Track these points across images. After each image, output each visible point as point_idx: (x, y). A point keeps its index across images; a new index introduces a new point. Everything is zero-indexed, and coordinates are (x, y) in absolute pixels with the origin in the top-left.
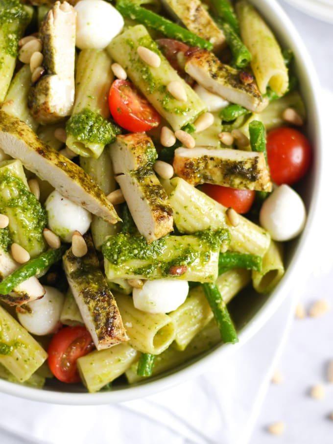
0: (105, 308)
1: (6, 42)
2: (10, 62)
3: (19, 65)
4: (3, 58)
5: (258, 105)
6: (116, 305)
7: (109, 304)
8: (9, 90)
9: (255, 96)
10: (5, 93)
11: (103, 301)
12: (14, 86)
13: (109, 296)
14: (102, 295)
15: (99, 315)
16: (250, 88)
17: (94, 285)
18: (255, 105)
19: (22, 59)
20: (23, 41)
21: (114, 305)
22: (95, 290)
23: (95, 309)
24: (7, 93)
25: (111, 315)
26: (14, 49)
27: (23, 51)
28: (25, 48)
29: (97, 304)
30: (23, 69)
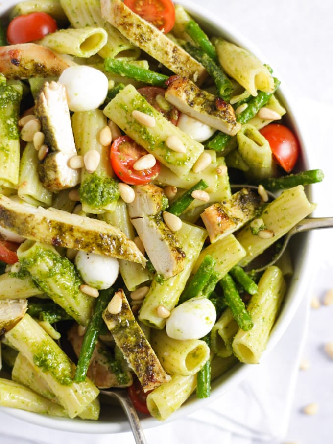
0: (143, 359)
1: (6, 129)
2: (14, 145)
3: (23, 145)
4: (7, 145)
5: (232, 129)
6: (154, 353)
7: (147, 354)
8: (20, 171)
9: (228, 122)
10: (17, 176)
11: (141, 352)
12: (24, 167)
13: (147, 347)
14: (139, 347)
15: (139, 365)
16: (224, 115)
17: (132, 338)
18: (230, 129)
19: (24, 138)
20: (21, 122)
21: (151, 354)
22: (133, 344)
23: (135, 360)
24: (20, 175)
25: (151, 363)
26: (15, 133)
27: (24, 132)
28: (25, 128)
29: (136, 356)
30: (27, 148)
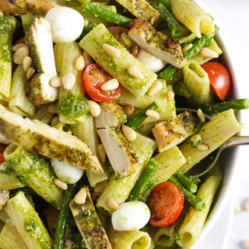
0: (98, 241)
1: (2, 53)
2: (8, 66)
3: (15, 66)
4: (3, 66)
5: (180, 63)
6: (107, 238)
7: (102, 238)
8: (11, 87)
9: (177, 57)
10: (9, 91)
11: (98, 236)
12: (14, 84)
13: (102, 233)
14: (96, 232)
15: (95, 246)
16: (174, 52)
17: (91, 225)
18: (178, 63)
19: (16, 61)
20: (15, 48)
21: (105, 239)
22: (91, 229)
23: (92, 242)
24: (11, 90)
25: (104, 246)
26: (9, 57)
27: (16, 56)
28: (17, 53)
29: (93, 239)
30: (18, 69)
